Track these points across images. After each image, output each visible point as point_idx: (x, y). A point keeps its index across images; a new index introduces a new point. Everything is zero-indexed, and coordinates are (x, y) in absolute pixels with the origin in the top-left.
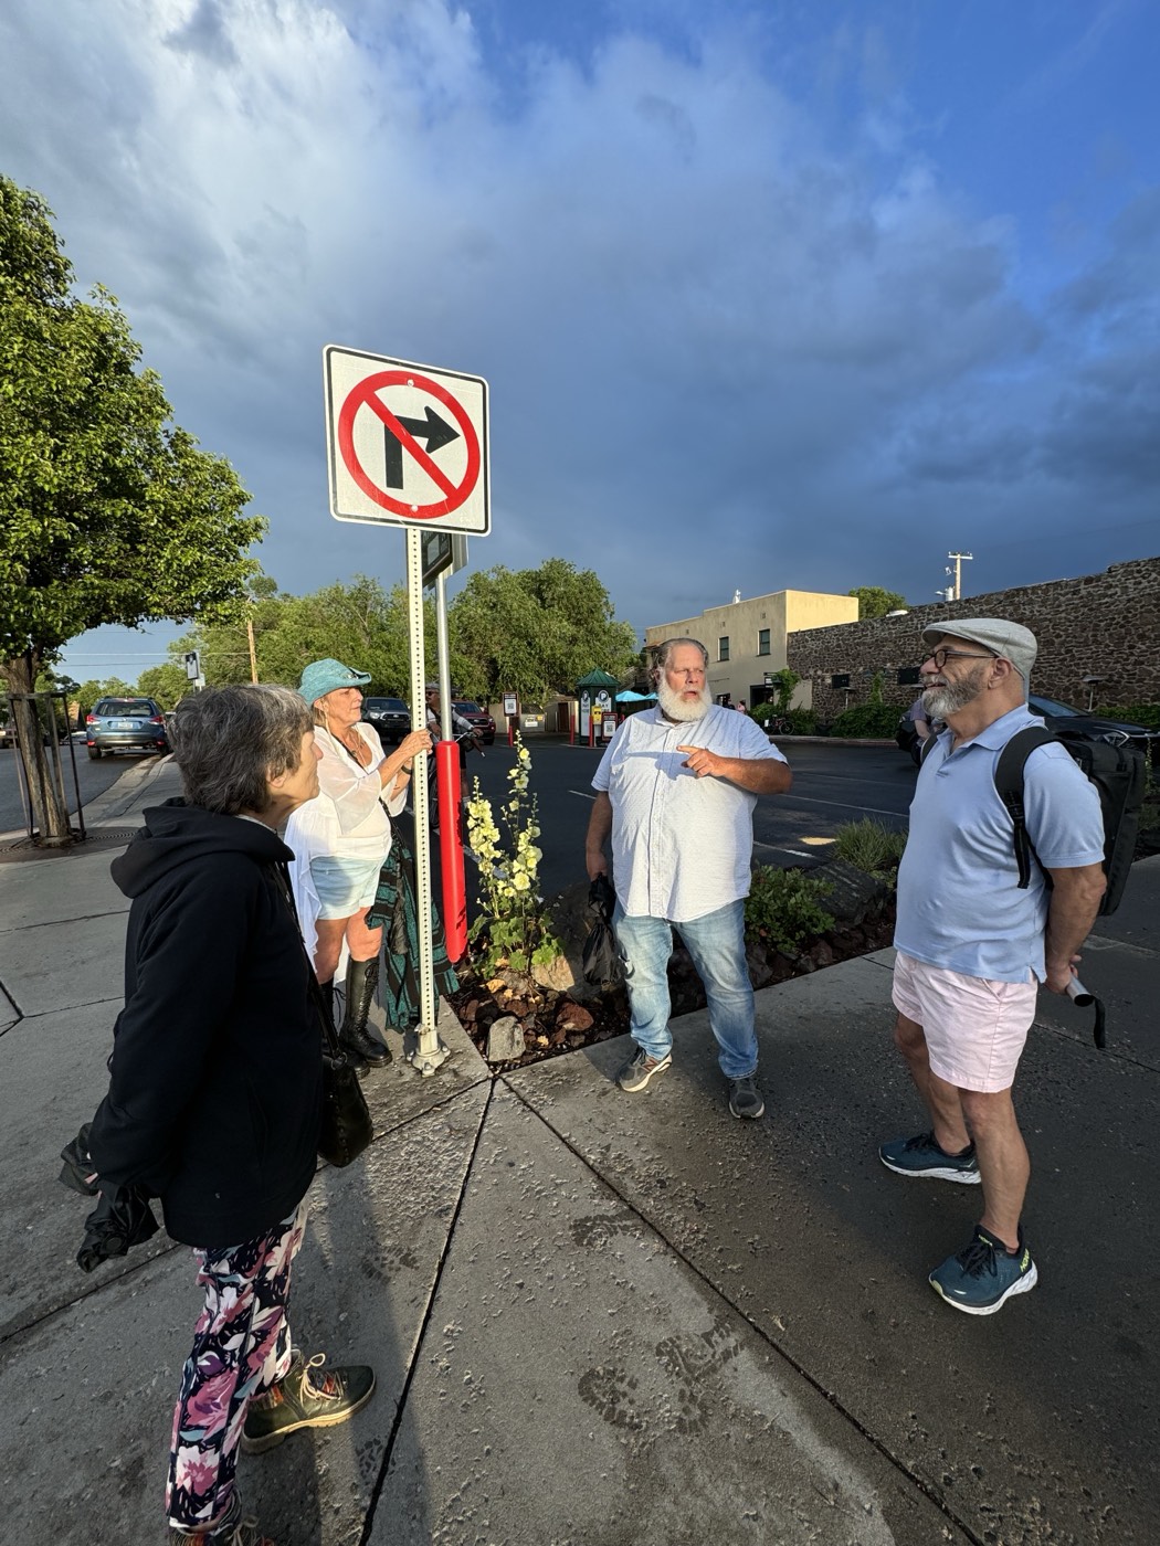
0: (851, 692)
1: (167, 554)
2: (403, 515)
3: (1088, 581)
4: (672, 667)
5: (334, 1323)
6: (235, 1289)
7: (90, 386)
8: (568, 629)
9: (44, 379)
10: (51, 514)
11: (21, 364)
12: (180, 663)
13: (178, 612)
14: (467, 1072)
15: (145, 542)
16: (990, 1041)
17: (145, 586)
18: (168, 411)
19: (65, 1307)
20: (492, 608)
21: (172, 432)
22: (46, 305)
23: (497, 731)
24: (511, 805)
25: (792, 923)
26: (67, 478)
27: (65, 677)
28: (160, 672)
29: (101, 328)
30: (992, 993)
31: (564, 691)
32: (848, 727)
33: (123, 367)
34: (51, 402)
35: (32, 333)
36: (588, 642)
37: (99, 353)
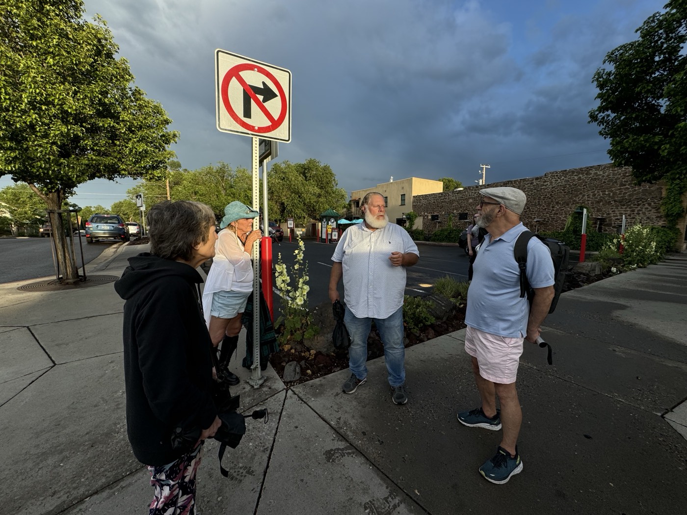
0: (439, 222)
1: (130, 145)
2: (251, 131)
3: (537, 179)
4: (372, 205)
5: (215, 502)
6: (168, 487)
7: (93, 63)
8: (317, 190)
9: (69, 57)
10: (71, 123)
11: (57, 49)
12: (133, 199)
13: (135, 174)
14: (275, 386)
15: (119, 140)
16: (505, 363)
17: (118, 161)
18: (132, 78)
19: (81, 501)
20: (282, 180)
21: (133, 88)
22: (70, 22)
23: (284, 235)
24: (295, 266)
25: (417, 320)
26: (80, 107)
27: (74, 204)
28: (122, 204)
29: (99, 36)
30: (506, 343)
31: (315, 218)
32: (437, 237)
33: (109, 55)
34: (72, 69)
35: (63, 35)
36: (326, 197)
37: (97, 47)
